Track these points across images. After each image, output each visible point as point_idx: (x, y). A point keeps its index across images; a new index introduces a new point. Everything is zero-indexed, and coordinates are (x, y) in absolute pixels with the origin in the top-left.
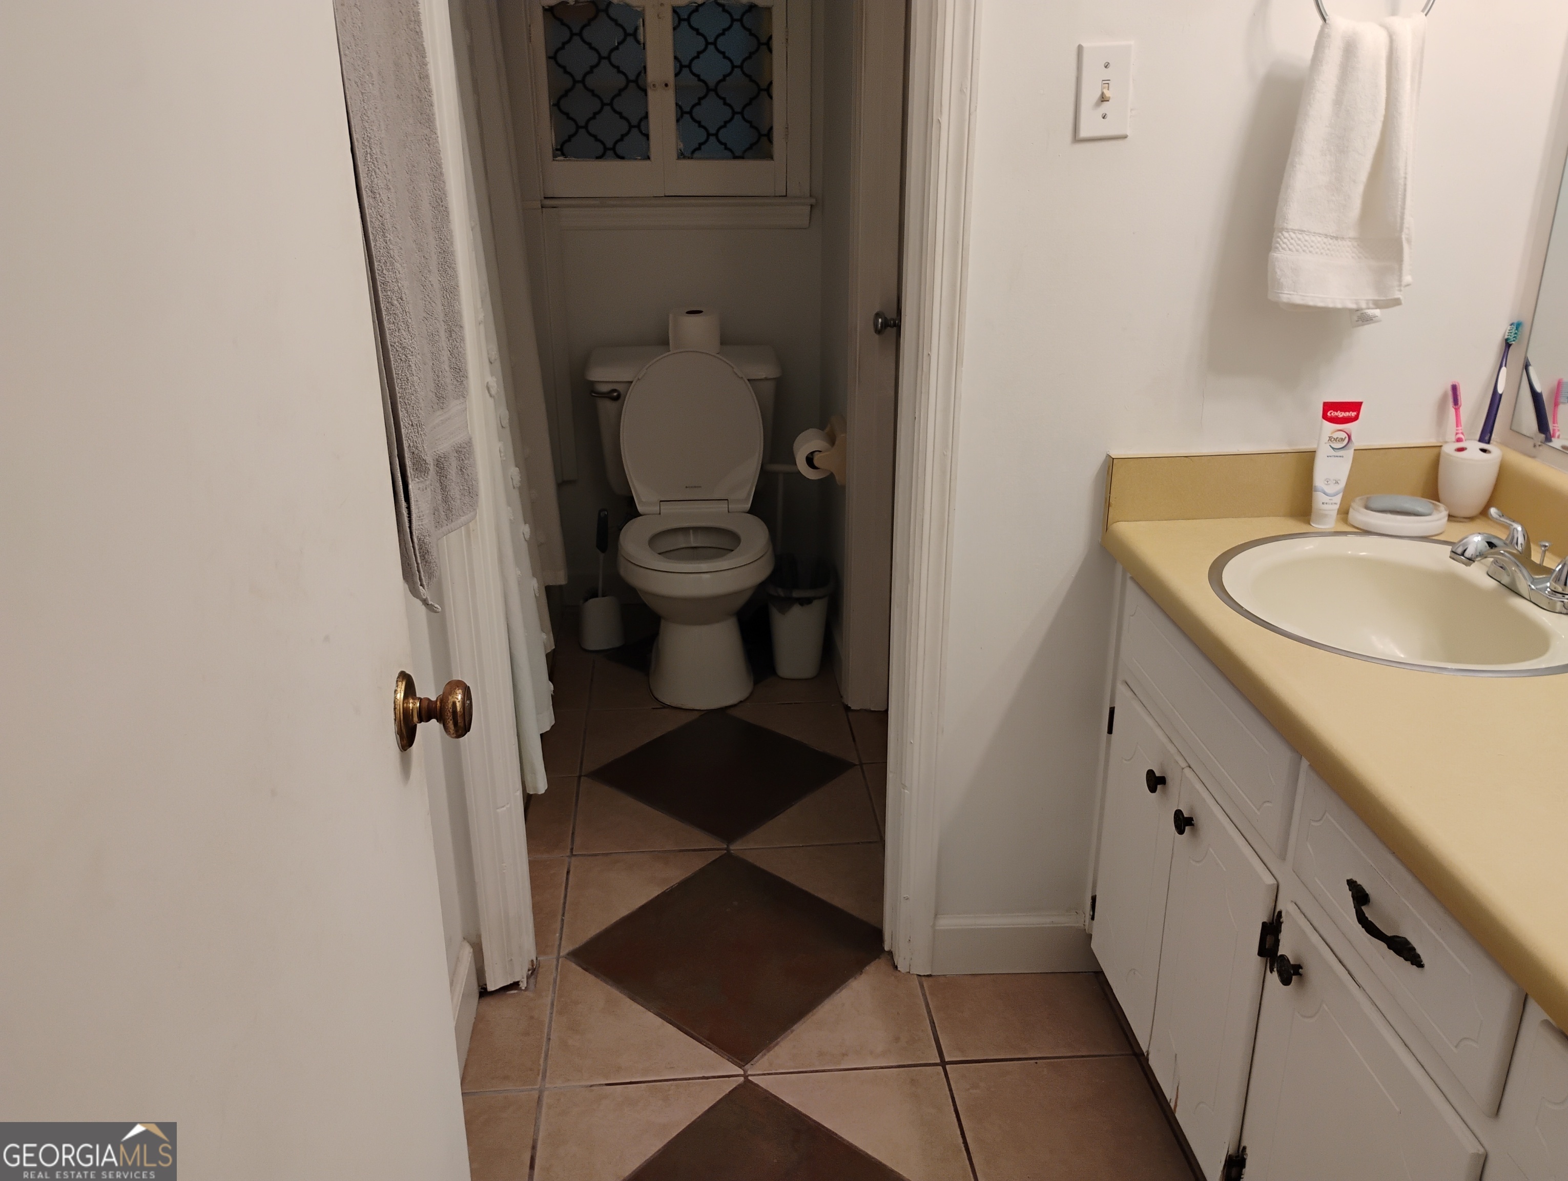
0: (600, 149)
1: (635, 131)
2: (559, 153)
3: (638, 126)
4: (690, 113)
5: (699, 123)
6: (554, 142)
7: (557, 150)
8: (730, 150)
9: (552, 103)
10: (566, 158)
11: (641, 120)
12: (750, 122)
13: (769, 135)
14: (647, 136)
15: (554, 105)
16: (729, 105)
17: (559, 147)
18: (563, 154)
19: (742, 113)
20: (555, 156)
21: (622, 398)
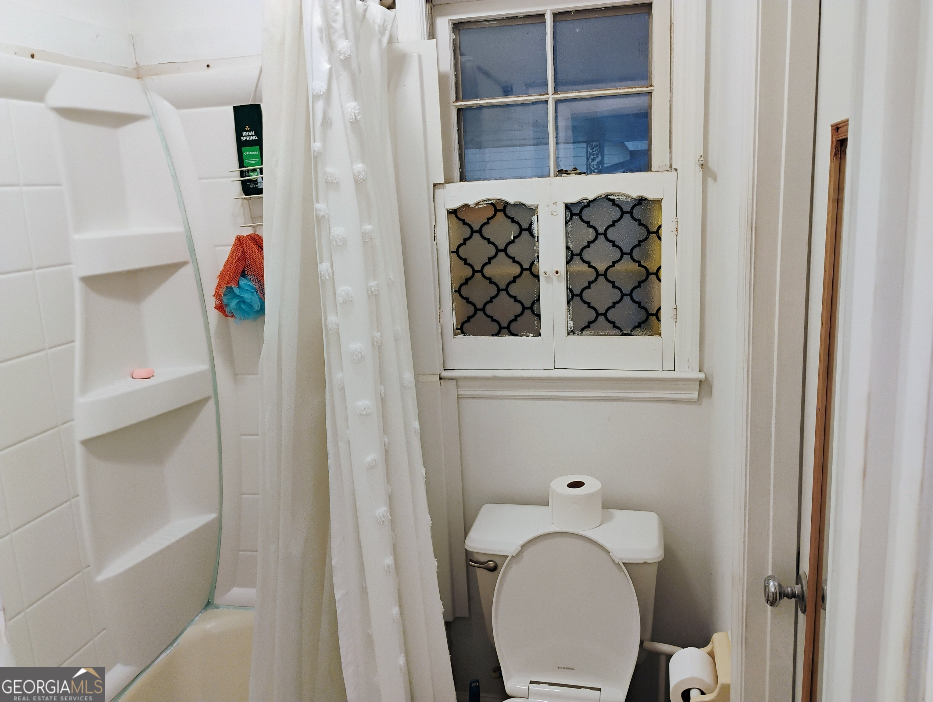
0: (496, 327)
1: (528, 312)
2: (460, 331)
3: (531, 308)
4: (580, 296)
5: (589, 305)
6: (455, 323)
7: (457, 329)
8: (619, 329)
9: (454, 291)
10: (465, 335)
11: (533, 303)
12: (639, 303)
13: (657, 315)
14: (539, 316)
15: (456, 291)
16: (618, 288)
17: (459, 327)
18: (463, 333)
19: (630, 295)
20: (455, 334)
21: (499, 568)
